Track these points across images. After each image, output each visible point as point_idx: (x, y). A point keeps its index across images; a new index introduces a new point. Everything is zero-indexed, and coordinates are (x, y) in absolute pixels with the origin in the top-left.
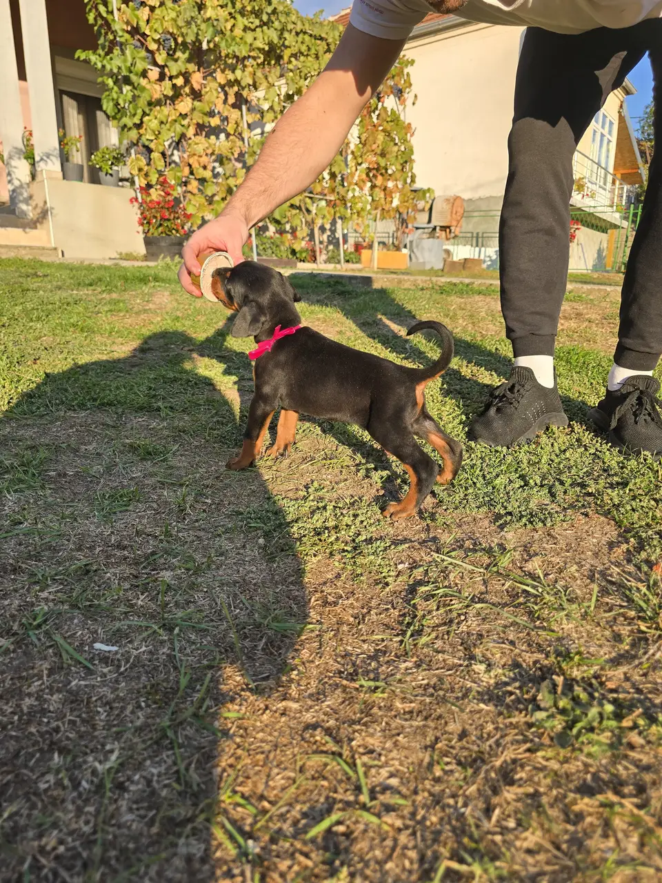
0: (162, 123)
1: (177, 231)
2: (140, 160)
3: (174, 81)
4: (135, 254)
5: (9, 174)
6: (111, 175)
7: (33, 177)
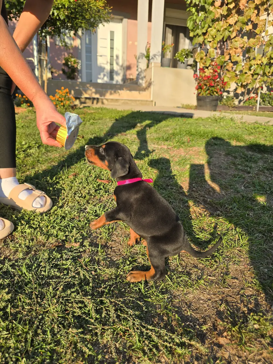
0: (218, 31)
1: (217, 93)
2: (203, 53)
3: (229, 6)
4: (190, 105)
5: (137, 67)
6: (184, 63)
7: (148, 66)
